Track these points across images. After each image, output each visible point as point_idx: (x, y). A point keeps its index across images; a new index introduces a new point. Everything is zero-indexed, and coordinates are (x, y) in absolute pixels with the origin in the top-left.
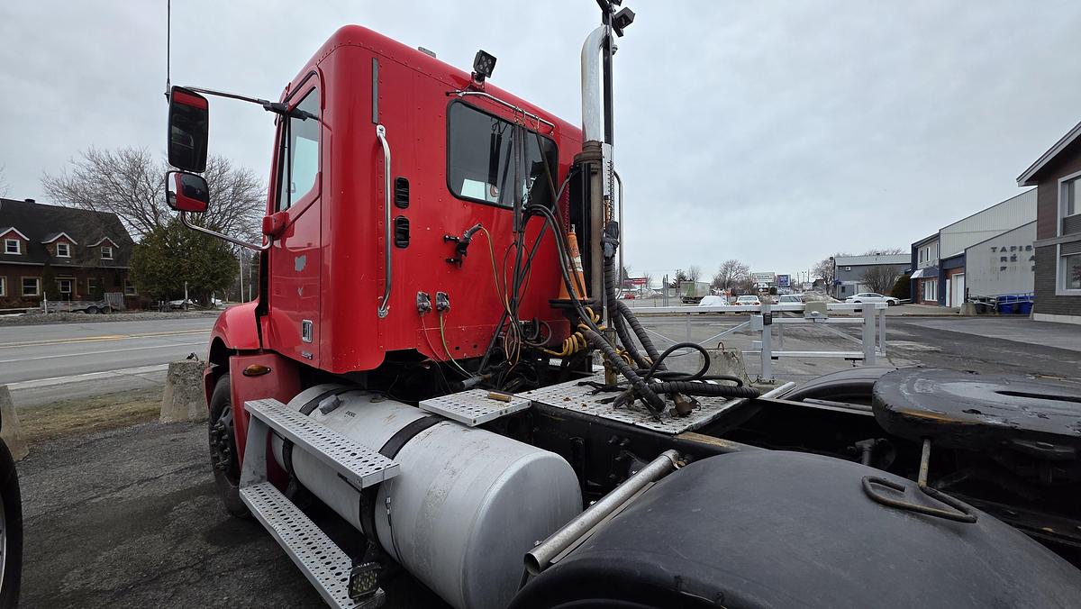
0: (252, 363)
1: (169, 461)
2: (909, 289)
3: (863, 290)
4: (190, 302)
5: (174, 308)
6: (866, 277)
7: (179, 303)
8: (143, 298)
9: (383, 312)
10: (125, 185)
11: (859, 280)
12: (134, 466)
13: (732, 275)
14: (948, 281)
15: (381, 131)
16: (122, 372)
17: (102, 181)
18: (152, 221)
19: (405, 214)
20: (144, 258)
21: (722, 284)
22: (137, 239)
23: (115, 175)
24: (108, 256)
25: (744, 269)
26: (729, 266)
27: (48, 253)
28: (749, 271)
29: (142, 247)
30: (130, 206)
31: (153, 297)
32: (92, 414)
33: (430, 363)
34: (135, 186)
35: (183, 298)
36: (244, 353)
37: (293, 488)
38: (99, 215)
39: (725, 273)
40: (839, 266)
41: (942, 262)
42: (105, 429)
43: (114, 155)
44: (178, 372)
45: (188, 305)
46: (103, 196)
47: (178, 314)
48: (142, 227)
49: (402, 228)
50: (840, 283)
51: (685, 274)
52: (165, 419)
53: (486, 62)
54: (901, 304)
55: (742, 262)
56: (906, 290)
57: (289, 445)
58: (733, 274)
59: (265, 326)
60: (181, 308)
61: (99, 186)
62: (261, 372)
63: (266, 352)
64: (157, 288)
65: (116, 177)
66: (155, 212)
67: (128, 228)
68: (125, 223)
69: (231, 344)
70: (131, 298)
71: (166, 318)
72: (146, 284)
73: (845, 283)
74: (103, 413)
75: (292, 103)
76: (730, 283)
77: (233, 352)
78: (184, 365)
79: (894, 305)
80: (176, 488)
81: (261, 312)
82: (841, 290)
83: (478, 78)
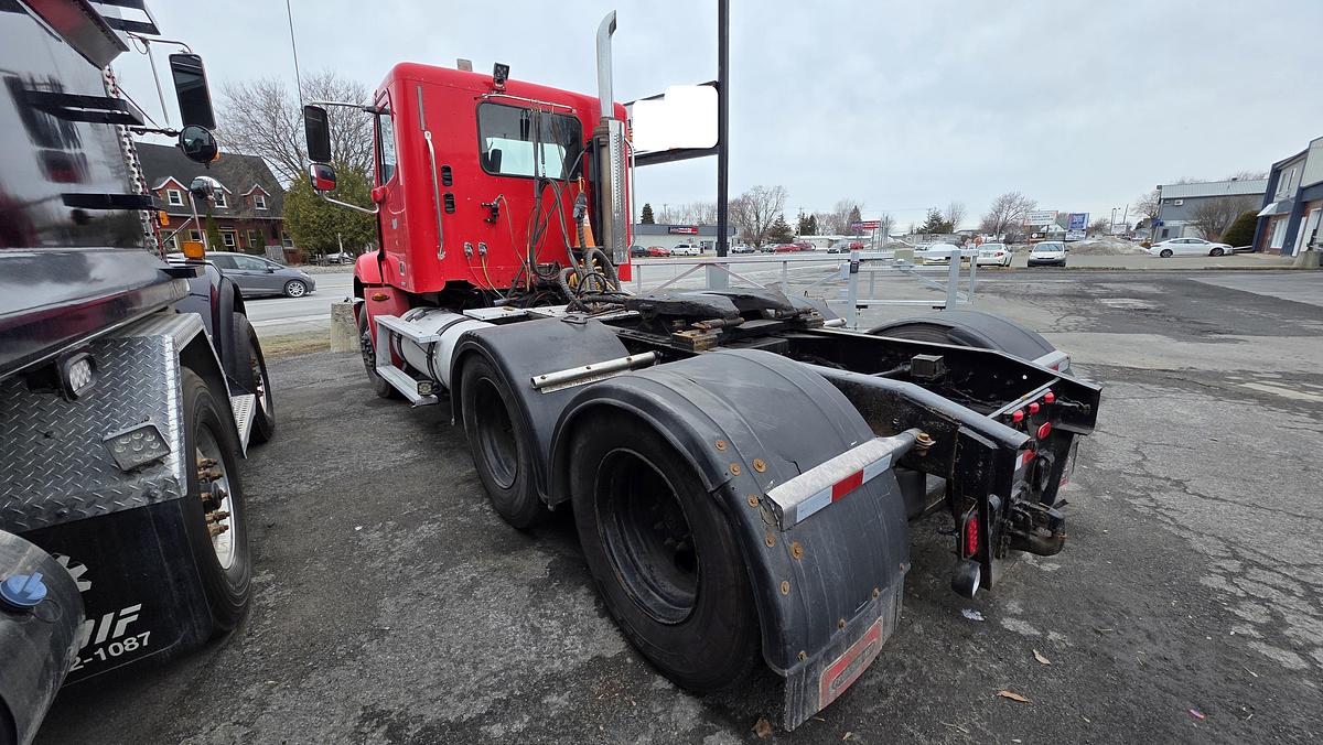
0: (378, 293)
1: (340, 371)
2: (1254, 232)
3: (1190, 233)
4: (346, 255)
5: (331, 262)
6: (1198, 215)
7: (335, 256)
8: (301, 252)
9: (441, 256)
10: (266, 125)
11: (1186, 220)
12: (319, 374)
13: (1009, 215)
14: (1304, 219)
15: (428, 136)
16: (297, 319)
17: (242, 120)
18: (297, 165)
19: (450, 190)
20: (296, 208)
21: (992, 228)
22: (286, 186)
23: (253, 112)
24: (260, 205)
25: (1028, 207)
26: (1007, 202)
27: (208, 206)
28: (1036, 209)
29: (293, 195)
30: (274, 149)
31: (310, 250)
32: (283, 346)
33: (476, 290)
34: (274, 124)
35: (338, 251)
36: (372, 286)
37: (405, 366)
38: (247, 159)
39: (999, 212)
40: (1165, 200)
41: (1302, 191)
42: (294, 354)
43: (249, 88)
44: (337, 311)
45: (344, 259)
46: (246, 138)
47: (336, 268)
48: (289, 171)
49: (449, 200)
50: (1162, 224)
51: (942, 215)
52: (334, 350)
53: (502, 70)
54: (1234, 253)
55: (1028, 196)
56: (1247, 232)
57: (400, 337)
58: (1011, 214)
59: (384, 268)
60: (338, 262)
61: (241, 126)
62: (382, 299)
63: (386, 285)
64: (312, 241)
65: (256, 115)
66: (299, 155)
67: (276, 174)
68: (272, 168)
69: (364, 281)
70: (291, 252)
71: (325, 272)
72: (302, 236)
73: (1169, 224)
74: (289, 345)
75: (380, 105)
76: (1004, 227)
77: (366, 285)
78: (342, 306)
79: (1222, 255)
80: (347, 384)
81: (381, 258)
82: (1161, 234)
83: (500, 81)
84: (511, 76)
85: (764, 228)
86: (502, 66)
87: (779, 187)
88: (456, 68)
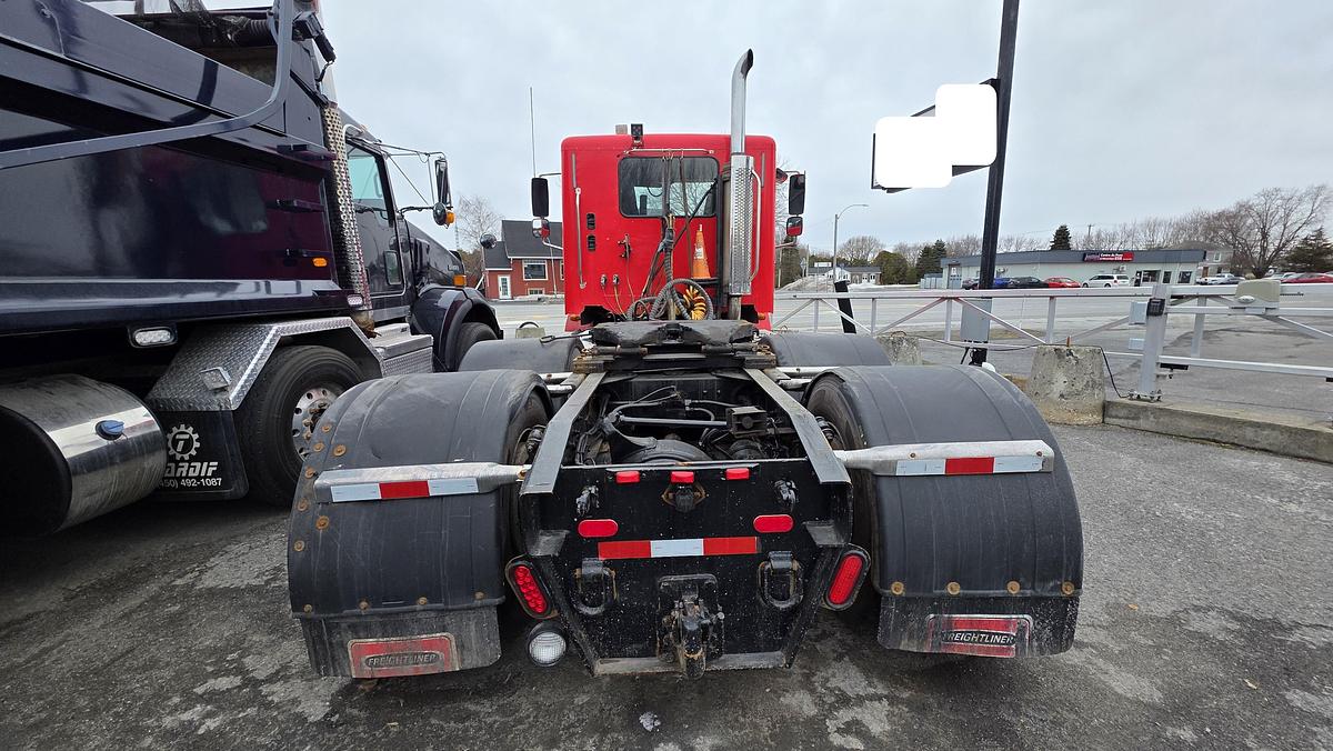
9: (582, 286)
19: (593, 232)
49: (592, 240)
53: (637, 129)
83: (636, 138)
84: (646, 131)
85: (1278, 250)
86: (637, 126)
87: (1321, 188)
88: (614, 133)
